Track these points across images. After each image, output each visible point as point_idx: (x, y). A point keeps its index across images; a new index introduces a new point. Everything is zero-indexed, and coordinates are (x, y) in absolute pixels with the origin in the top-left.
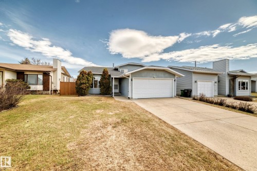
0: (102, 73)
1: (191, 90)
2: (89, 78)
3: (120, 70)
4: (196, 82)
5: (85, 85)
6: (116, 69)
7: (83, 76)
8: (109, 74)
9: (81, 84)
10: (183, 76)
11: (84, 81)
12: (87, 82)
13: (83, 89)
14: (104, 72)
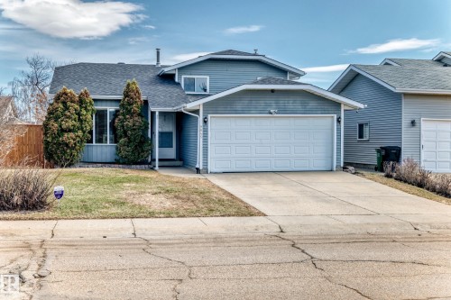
0: (120, 97)
1: (399, 150)
2: (84, 112)
3: (181, 79)
4: (413, 123)
5: (71, 134)
6: (167, 78)
7: (67, 108)
8: (143, 98)
9: (63, 131)
10: (362, 106)
11: (70, 123)
12: (77, 124)
13: (67, 145)
14: (126, 95)
